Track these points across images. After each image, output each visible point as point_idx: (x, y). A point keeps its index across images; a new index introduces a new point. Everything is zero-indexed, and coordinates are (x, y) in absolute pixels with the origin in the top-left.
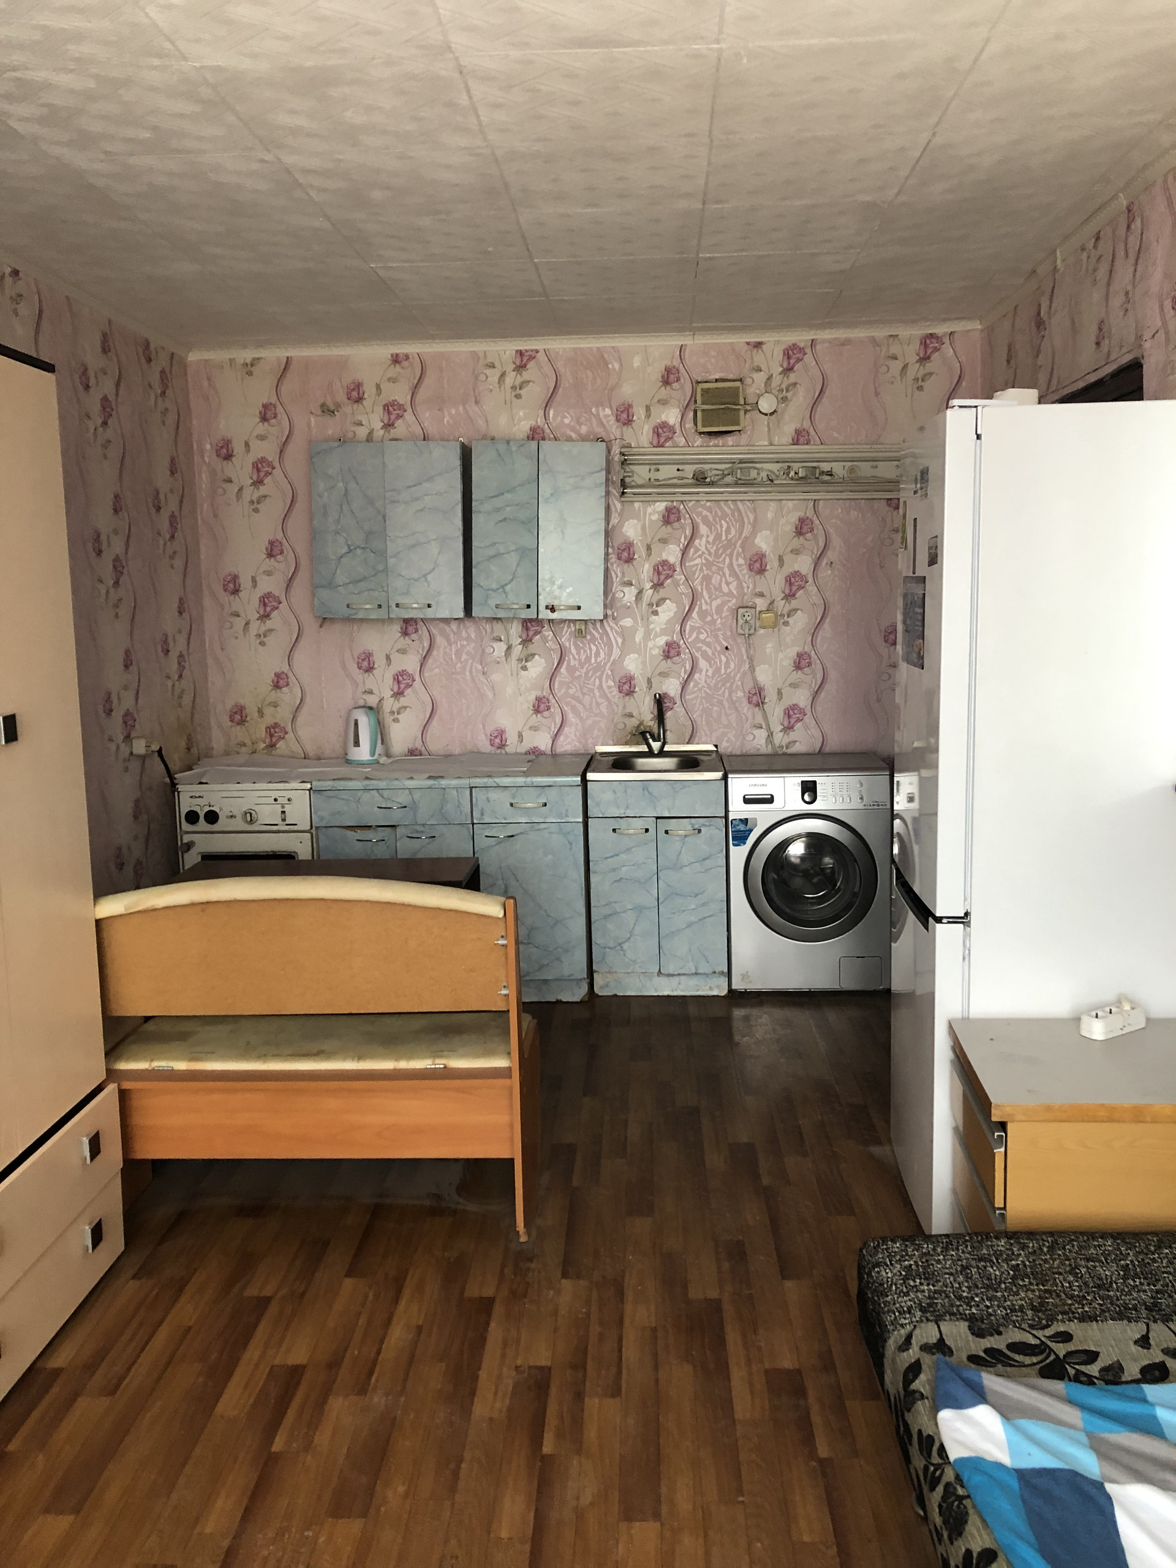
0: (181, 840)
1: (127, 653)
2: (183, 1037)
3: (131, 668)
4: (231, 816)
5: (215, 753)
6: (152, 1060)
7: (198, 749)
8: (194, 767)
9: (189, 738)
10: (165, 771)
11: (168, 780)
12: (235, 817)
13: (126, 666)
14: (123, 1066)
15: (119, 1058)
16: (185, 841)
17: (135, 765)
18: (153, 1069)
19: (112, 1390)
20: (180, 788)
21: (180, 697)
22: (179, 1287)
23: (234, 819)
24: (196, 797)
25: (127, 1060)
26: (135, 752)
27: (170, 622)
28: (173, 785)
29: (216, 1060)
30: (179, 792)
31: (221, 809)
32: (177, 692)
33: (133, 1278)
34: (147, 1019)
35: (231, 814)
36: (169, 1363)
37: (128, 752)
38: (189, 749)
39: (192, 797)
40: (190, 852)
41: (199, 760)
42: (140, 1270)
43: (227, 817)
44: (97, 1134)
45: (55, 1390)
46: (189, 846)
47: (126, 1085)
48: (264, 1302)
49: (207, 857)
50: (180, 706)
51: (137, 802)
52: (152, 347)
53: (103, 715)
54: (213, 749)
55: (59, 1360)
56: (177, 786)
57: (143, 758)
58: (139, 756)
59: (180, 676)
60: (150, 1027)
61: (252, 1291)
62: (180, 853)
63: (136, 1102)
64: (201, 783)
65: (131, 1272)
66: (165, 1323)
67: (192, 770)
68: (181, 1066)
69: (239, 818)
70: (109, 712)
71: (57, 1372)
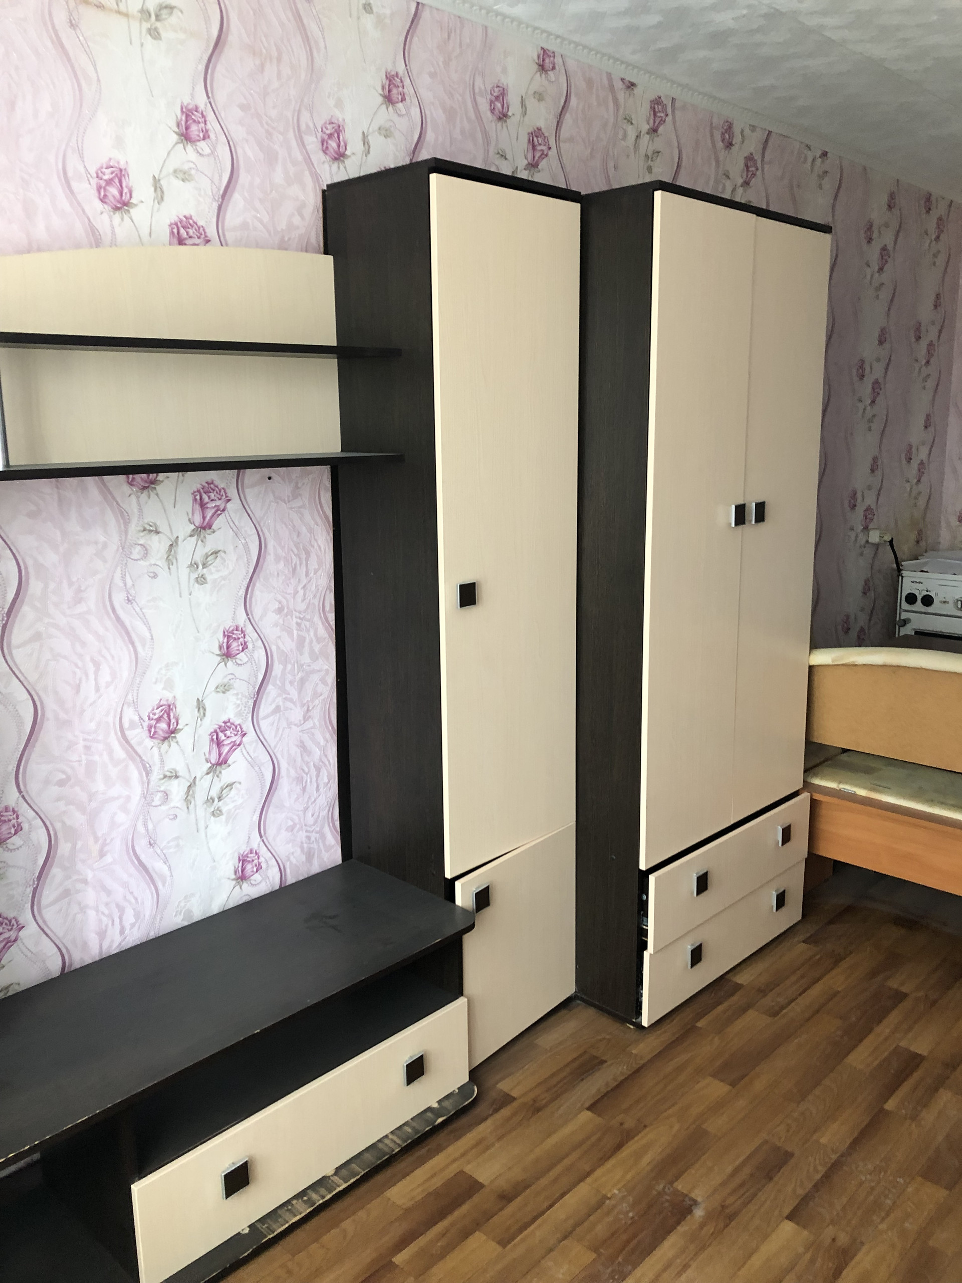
0: (900, 616)
1: (875, 460)
2: (868, 771)
3: (876, 472)
4: (945, 602)
5: (941, 547)
6: (840, 783)
7: (927, 543)
8: (919, 558)
9: (920, 533)
10: (894, 558)
11: (895, 566)
12: (948, 603)
13: (873, 471)
14: (817, 781)
15: (816, 775)
16: (902, 618)
17: (869, 552)
18: (840, 790)
19: (775, 1014)
20: (904, 573)
21: (916, 498)
22: (838, 960)
23: (947, 604)
24: (916, 582)
25: (823, 777)
26: (870, 541)
27: (916, 434)
28: (899, 570)
29: (891, 795)
30: (902, 577)
31: (937, 594)
32: (914, 493)
33: (803, 942)
34: (845, 751)
35: (944, 600)
36: (818, 1011)
37: (864, 540)
38: (918, 542)
39: (913, 582)
40: (906, 627)
41: (926, 552)
42: (810, 937)
43: (941, 602)
44: (789, 826)
45: (735, 998)
46: (905, 622)
47: (817, 796)
48: (900, 997)
49: (919, 633)
50: (915, 505)
51: (867, 582)
52: (933, 198)
53: (848, 509)
54: (939, 543)
55: (742, 978)
56: (903, 572)
57: (877, 546)
58: (873, 544)
59: (919, 481)
60: (844, 757)
61: (893, 984)
62: (897, 627)
63: (824, 811)
64: (922, 571)
65: (802, 938)
66: (821, 982)
67: (918, 559)
68: (862, 792)
69: (951, 605)
70: (853, 507)
71: (738, 987)
